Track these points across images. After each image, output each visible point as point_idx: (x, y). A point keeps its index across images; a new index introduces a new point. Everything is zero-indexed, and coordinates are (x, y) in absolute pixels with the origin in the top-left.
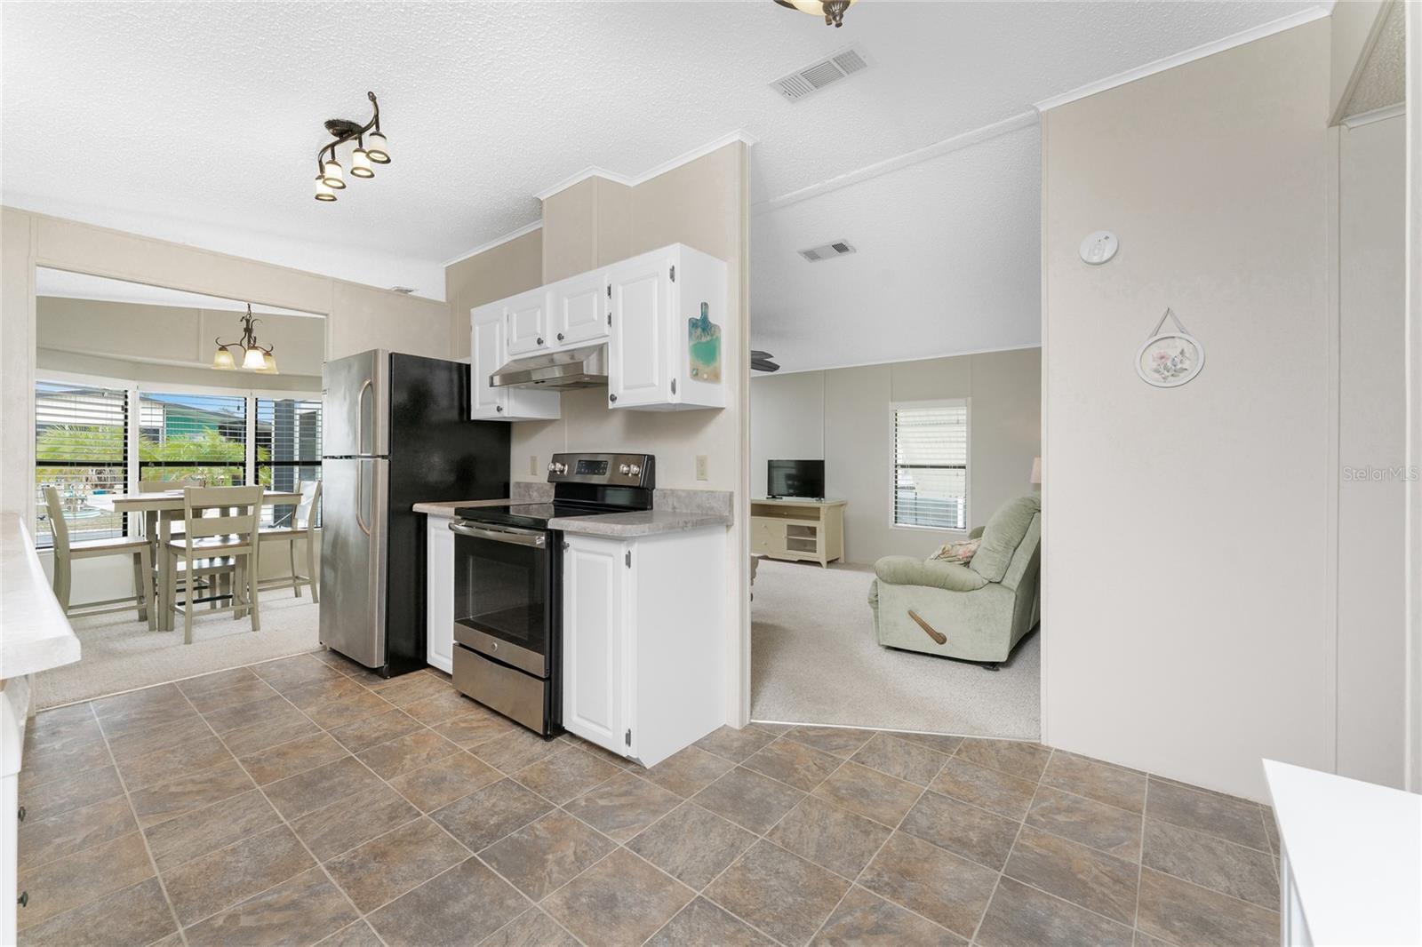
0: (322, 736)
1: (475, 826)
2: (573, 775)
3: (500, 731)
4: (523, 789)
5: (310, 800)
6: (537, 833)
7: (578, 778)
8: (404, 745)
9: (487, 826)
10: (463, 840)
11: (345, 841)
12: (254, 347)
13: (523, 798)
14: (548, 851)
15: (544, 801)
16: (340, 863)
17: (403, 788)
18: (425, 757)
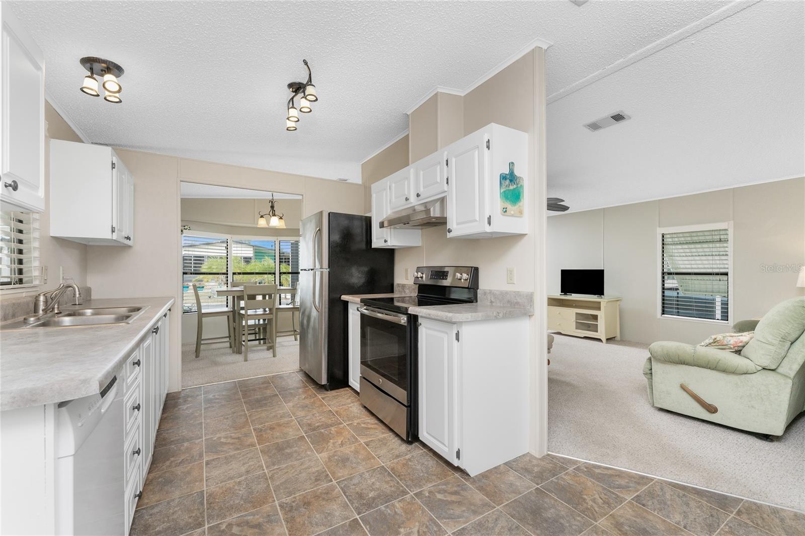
0: (292, 421)
1: (360, 496)
2: (422, 472)
3: (383, 433)
4: (392, 476)
5: (279, 459)
6: (397, 510)
7: (426, 475)
8: (330, 433)
9: (367, 498)
10: (352, 504)
11: (291, 489)
12: (274, 215)
13: (391, 482)
14: (402, 525)
15: (403, 487)
16: (286, 504)
17: (326, 461)
18: (340, 443)
